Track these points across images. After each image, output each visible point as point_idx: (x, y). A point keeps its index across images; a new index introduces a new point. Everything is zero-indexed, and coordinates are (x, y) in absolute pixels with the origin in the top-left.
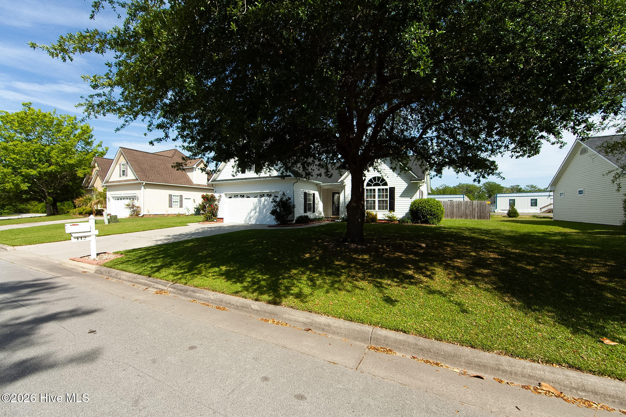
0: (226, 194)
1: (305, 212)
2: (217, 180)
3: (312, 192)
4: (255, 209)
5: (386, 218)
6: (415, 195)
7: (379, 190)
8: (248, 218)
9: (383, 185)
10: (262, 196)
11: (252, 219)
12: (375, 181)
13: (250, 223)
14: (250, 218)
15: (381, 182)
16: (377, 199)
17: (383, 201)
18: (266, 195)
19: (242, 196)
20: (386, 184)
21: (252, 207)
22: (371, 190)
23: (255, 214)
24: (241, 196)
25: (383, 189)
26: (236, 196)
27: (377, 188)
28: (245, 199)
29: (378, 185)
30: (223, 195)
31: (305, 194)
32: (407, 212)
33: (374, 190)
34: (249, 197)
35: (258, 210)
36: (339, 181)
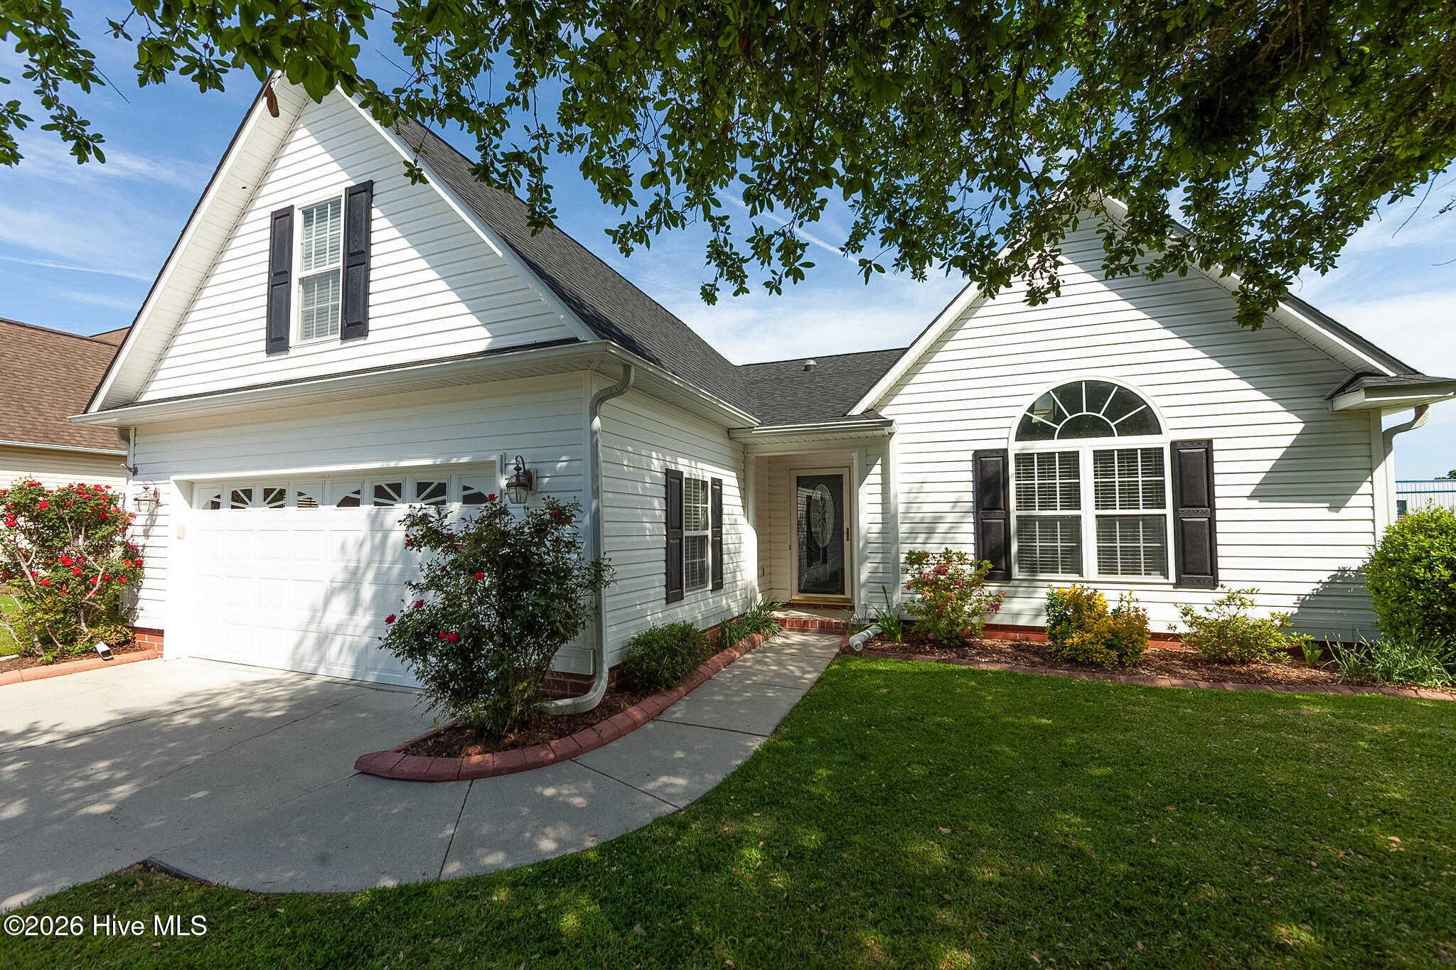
0: (189, 489)
1: (674, 593)
2: (145, 398)
3: (707, 472)
4: (353, 580)
5: (1183, 629)
6: (1365, 487)
7: (1102, 458)
8: (311, 639)
9: (1124, 430)
10: (386, 493)
11: (333, 651)
12: (1075, 408)
13: (322, 675)
14: (323, 640)
15: (1112, 414)
16: (1088, 513)
17: (1130, 523)
18: (409, 489)
19: (275, 497)
20: (1147, 423)
21: (335, 570)
22: (1047, 458)
23: (353, 612)
24: (267, 492)
25: (1128, 456)
26: (241, 498)
27: (1086, 447)
28: (291, 512)
29: (1099, 429)
30: (169, 491)
31: (673, 479)
32: (1307, 589)
33: (1071, 460)
34: (310, 503)
35: (368, 592)
36: (858, 410)
